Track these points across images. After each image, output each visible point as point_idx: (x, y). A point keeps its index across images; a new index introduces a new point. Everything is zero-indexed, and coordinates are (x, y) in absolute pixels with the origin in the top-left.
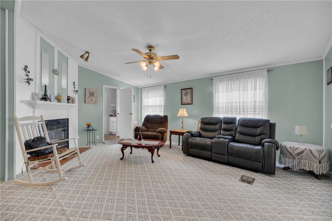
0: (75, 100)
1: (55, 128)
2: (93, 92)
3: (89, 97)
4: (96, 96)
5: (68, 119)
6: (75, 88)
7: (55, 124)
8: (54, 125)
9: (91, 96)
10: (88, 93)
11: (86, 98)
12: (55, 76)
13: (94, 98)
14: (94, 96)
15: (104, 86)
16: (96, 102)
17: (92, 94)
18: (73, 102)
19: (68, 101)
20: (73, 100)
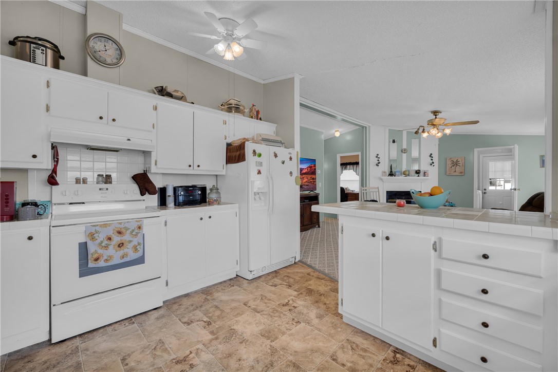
0: (428, 173)
2: (457, 161)
3: (451, 168)
4: (461, 165)
6: (432, 160)
8: (403, 195)
9: (453, 166)
10: (449, 163)
11: (447, 169)
12: (404, 154)
13: (458, 169)
14: (458, 166)
15: (476, 150)
16: (461, 173)
17: (455, 164)
18: (424, 176)
19: (417, 175)
20: (425, 173)
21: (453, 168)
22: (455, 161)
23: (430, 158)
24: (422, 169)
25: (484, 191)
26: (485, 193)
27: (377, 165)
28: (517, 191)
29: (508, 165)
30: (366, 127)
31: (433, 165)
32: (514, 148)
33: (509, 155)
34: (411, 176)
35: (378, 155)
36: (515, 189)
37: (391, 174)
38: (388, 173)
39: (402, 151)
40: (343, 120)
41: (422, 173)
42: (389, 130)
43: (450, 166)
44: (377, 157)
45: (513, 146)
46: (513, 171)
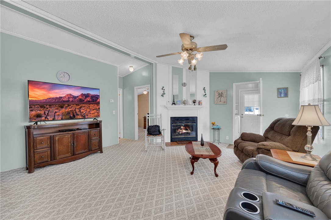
0: (202, 103)
1: (184, 122)
2: (222, 93)
3: (218, 98)
4: (224, 96)
5: (197, 117)
6: (205, 92)
7: (185, 120)
8: (183, 120)
9: (219, 97)
10: (217, 94)
11: (215, 100)
12: (184, 87)
13: (222, 99)
14: (222, 97)
15: (234, 85)
16: (224, 102)
17: (220, 95)
18: (199, 104)
19: (194, 104)
20: (199, 102)
21: (219, 98)
22: (220, 93)
23: (203, 91)
24: (198, 99)
25: (242, 116)
26: (242, 117)
27: (162, 95)
28: (262, 117)
29: (256, 97)
30: (153, 64)
31: (205, 96)
32: (259, 83)
33: (256, 90)
34: (189, 105)
35: (163, 87)
36: (260, 115)
37: (174, 103)
38: (171, 102)
39: (183, 85)
40: (136, 58)
41: (197, 103)
42: (172, 67)
43: (217, 97)
44: (162, 89)
45: (258, 81)
46: (260, 101)
